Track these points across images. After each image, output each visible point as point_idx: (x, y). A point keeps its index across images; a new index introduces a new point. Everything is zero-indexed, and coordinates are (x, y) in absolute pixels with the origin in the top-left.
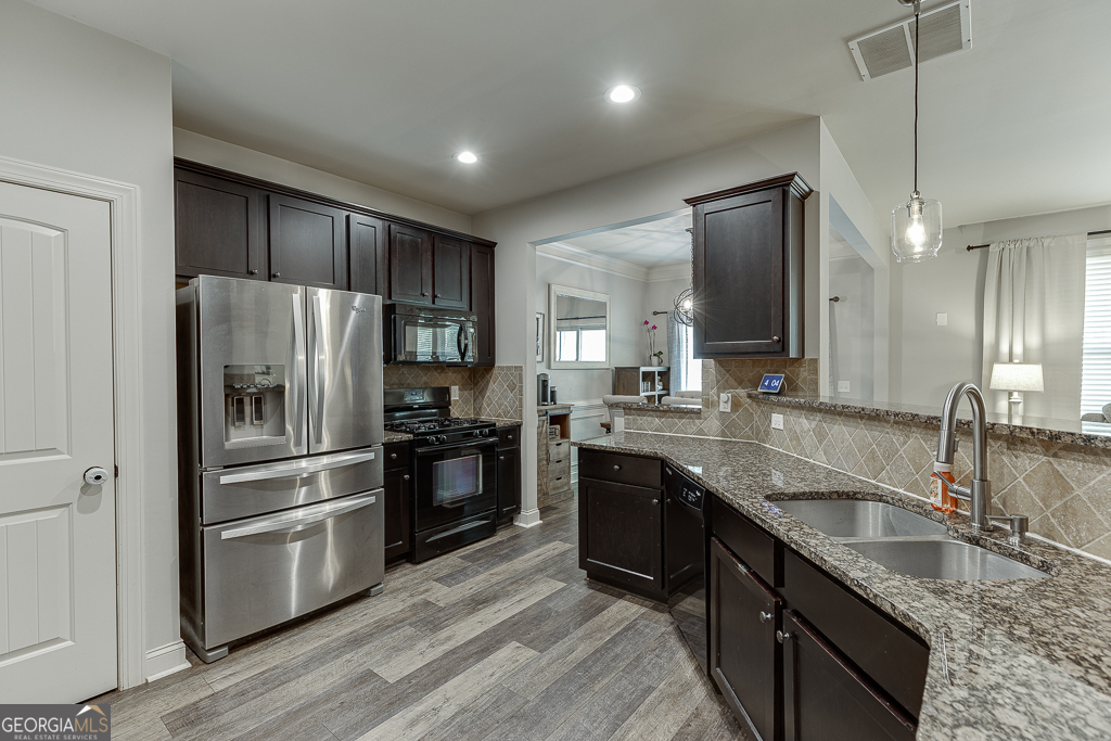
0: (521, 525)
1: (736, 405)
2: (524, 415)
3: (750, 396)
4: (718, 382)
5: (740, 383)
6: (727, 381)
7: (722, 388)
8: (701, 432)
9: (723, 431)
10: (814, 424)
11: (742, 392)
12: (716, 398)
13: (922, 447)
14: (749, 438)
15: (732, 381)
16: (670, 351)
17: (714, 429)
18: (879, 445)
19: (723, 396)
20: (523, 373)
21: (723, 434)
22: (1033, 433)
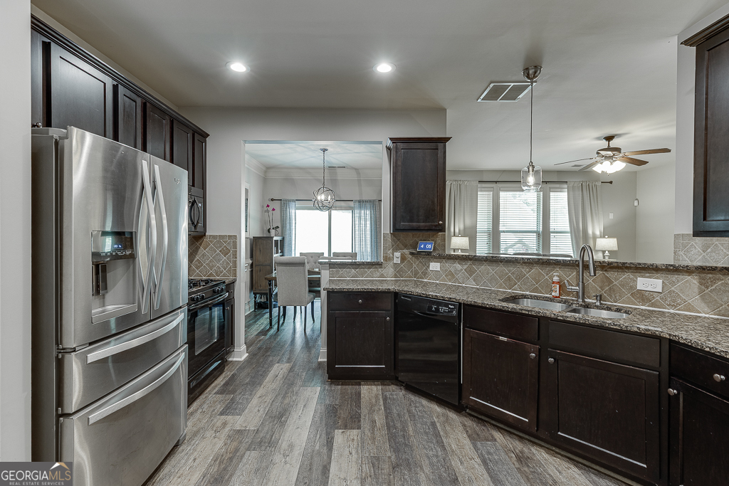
0: (235, 359)
1: (403, 258)
2: (238, 273)
3: (412, 254)
4: (393, 246)
5: (406, 247)
6: (398, 245)
7: (396, 249)
8: (382, 276)
9: (395, 275)
10: (465, 267)
11: (406, 252)
12: (391, 255)
13: (539, 272)
14: (410, 277)
15: (401, 245)
16: (283, 226)
17: (390, 273)
18: (513, 273)
19: (398, 254)
20: (238, 241)
21: (396, 276)
22: (600, 263)
